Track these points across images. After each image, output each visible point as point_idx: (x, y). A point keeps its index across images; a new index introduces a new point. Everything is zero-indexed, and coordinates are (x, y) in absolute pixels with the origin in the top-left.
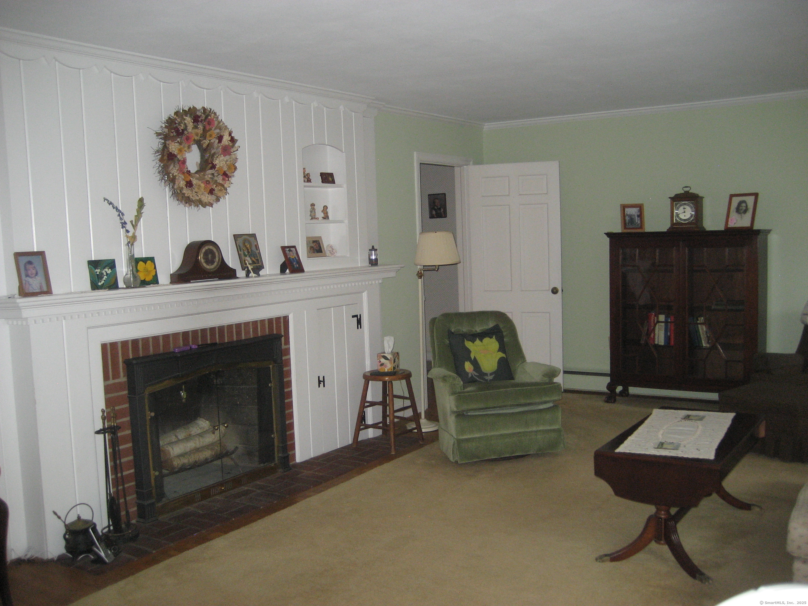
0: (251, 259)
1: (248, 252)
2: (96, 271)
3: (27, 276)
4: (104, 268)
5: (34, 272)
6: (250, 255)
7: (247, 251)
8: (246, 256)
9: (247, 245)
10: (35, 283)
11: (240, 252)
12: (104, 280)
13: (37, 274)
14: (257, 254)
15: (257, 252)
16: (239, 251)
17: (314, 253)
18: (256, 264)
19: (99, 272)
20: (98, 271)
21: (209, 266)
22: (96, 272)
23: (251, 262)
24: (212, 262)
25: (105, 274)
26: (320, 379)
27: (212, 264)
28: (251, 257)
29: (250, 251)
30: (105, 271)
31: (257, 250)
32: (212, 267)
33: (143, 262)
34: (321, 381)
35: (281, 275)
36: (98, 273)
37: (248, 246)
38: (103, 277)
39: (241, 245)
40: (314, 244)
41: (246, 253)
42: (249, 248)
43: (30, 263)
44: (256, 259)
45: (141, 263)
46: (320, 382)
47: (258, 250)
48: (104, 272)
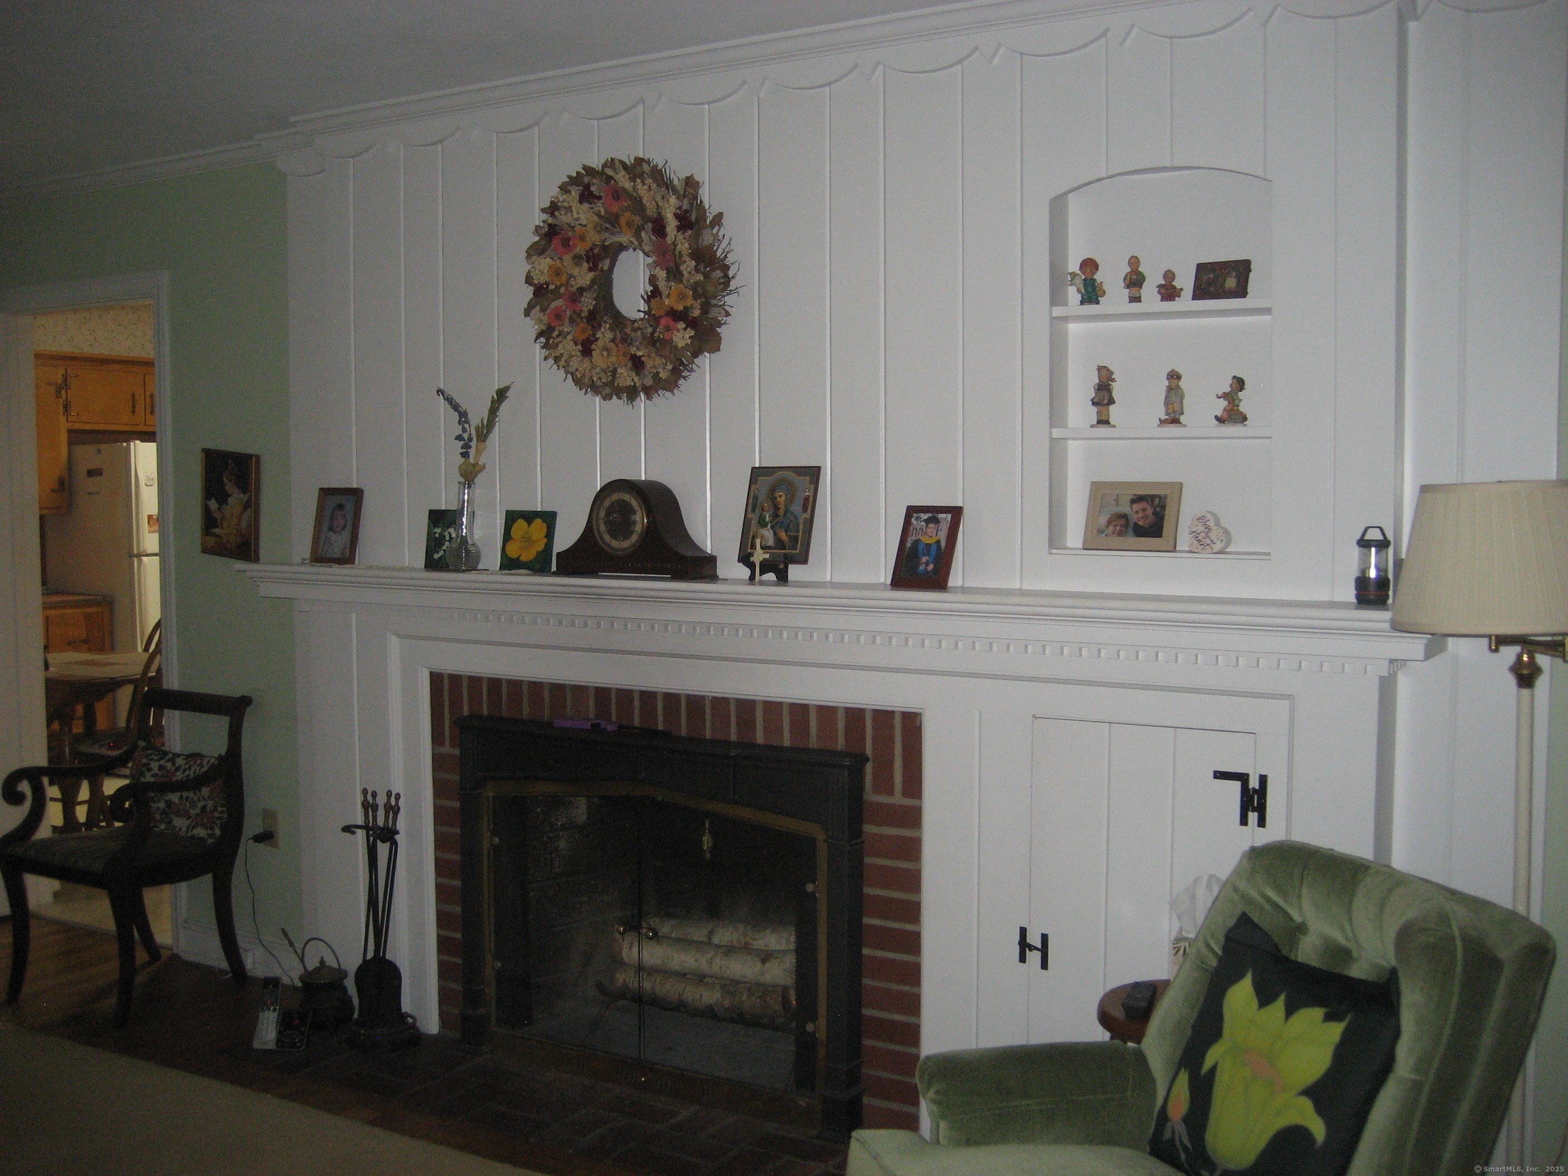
0: (775, 534)
1: (775, 515)
2: (435, 531)
3: (331, 529)
4: (448, 528)
5: (342, 522)
6: (776, 523)
7: (772, 511)
8: (762, 524)
9: (780, 496)
10: (338, 542)
11: (749, 516)
12: (444, 551)
13: (345, 527)
14: (801, 522)
15: (803, 517)
16: (749, 511)
17: (1120, 534)
18: (784, 549)
19: (440, 534)
20: (438, 530)
21: (617, 542)
22: (435, 533)
23: (771, 542)
24: (627, 534)
25: (447, 538)
26: (1030, 940)
27: (626, 538)
28: (778, 531)
29: (781, 512)
30: (449, 533)
31: (805, 510)
32: (626, 544)
33: (526, 520)
34: (1032, 948)
35: (892, 590)
36: (437, 535)
37: (781, 500)
38: (444, 544)
39: (762, 496)
40: (1136, 507)
41: (767, 517)
42: (782, 506)
43: (341, 507)
44: (790, 537)
45: (521, 523)
46: (1024, 946)
47: (809, 511)
48: (446, 533)
